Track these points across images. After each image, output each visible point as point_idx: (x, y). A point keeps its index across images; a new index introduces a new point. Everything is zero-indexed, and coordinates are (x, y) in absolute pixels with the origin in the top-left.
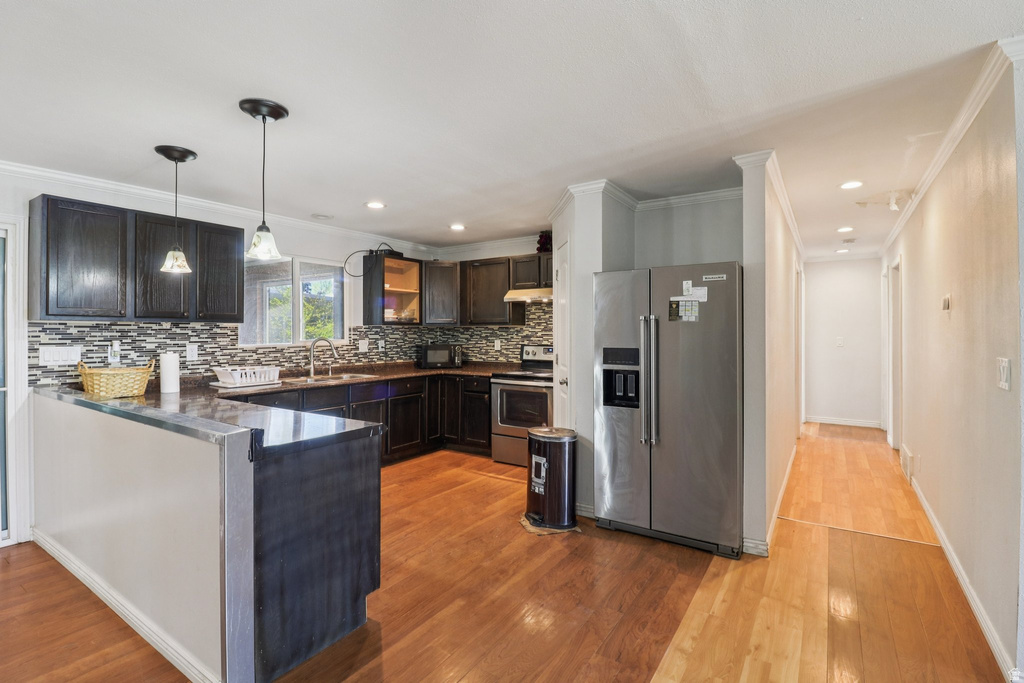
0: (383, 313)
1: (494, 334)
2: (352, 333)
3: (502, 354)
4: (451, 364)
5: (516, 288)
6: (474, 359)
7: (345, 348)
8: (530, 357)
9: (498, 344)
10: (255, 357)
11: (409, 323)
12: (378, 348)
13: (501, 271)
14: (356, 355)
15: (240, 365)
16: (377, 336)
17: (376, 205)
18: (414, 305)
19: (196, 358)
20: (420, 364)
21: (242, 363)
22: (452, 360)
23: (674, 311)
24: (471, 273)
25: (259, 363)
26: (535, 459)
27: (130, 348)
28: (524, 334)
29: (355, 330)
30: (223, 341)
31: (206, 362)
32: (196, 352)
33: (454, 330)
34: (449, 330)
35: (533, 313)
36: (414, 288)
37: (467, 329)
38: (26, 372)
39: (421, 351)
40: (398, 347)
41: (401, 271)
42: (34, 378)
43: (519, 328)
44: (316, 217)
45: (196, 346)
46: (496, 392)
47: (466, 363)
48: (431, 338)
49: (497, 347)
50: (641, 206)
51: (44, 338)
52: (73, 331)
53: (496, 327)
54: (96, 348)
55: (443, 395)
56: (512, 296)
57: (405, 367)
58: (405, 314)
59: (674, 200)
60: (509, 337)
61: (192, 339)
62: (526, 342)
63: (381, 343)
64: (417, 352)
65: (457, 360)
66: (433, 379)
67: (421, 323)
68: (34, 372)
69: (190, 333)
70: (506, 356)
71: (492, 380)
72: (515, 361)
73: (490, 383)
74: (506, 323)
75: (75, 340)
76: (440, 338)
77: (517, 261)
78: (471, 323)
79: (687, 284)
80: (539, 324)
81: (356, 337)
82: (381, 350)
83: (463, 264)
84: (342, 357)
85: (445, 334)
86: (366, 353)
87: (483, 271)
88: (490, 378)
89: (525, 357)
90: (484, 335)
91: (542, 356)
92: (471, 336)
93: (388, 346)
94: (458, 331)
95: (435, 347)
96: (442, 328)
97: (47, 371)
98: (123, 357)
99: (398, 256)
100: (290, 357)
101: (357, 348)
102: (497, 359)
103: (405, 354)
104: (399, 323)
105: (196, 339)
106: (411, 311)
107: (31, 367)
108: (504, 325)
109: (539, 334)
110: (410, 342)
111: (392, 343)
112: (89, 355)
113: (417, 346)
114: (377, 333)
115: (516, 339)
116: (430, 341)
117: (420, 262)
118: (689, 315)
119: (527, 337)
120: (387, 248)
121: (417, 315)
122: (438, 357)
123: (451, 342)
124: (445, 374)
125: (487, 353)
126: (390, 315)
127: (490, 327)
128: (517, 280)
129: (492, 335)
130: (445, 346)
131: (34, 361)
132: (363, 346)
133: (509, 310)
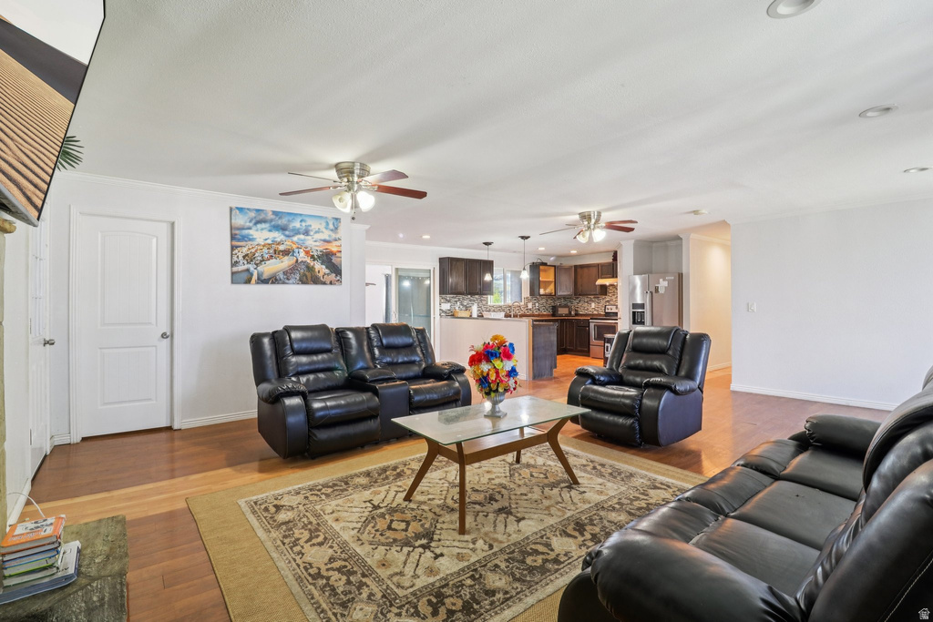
0: (539, 291)
2: (525, 300)
3: (595, 309)
4: (570, 315)
5: (602, 278)
6: (581, 312)
7: (523, 306)
8: (610, 311)
9: (593, 305)
10: (493, 309)
11: (550, 295)
12: (536, 306)
13: (594, 270)
14: (527, 309)
15: (489, 312)
16: (536, 301)
18: (552, 286)
20: (554, 314)
22: (570, 313)
23: (657, 290)
24: (579, 270)
25: (494, 311)
26: (606, 344)
28: (606, 300)
29: (526, 298)
30: (484, 302)
31: (479, 310)
32: (476, 306)
33: (571, 298)
34: (568, 298)
35: (611, 290)
36: (552, 279)
37: (578, 298)
39: (554, 309)
40: (544, 306)
41: (545, 271)
42: (440, 313)
43: (604, 297)
44: (515, 252)
46: (592, 325)
47: (577, 315)
48: (560, 302)
49: (592, 307)
50: (654, 245)
51: (442, 300)
52: (448, 298)
53: (592, 297)
54: (454, 304)
56: (600, 282)
57: (548, 315)
58: (548, 291)
59: (668, 243)
60: (599, 301)
62: (607, 304)
63: (537, 304)
64: (552, 309)
65: (573, 313)
67: (555, 295)
68: (441, 311)
69: (476, 299)
70: (597, 311)
72: (602, 313)
73: (589, 322)
75: (449, 301)
76: (563, 303)
77: (602, 265)
78: (580, 295)
79: (661, 280)
80: (614, 295)
81: (527, 301)
82: (537, 308)
83: (576, 266)
84: (522, 310)
85: (566, 300)
86: (531, 309)
87: (586, 270)
88: (589, 320)
89: (607, 311)
90: (586, 301)
91: (614, 310)
92: (580, 301)
93: (540, 306)
94: (573, 299)
95: (560, 306)
96: (565, 298)
97: (443, 311)
99: (545, 264)
100: (504, 309)
101: (527, 306)
102: (593, 312)
104: (545, 295)
106: (550, 289)
108: (596, 296)
109: (613, 300)
110: (550, 304)
111: (542, 304)
112: (452, 306)
113: (553, 306)
115: (603, 302)
116: (559, 304)
117: (555, 266)
118: (661, 291)
119: (608, 301)
120: (539, 261)
121: (553, 291)
122: (563, 311)
123: (569, 304)
124: (567, 319)
125: (587, 309)
126: (542, 291)
127: (589, 296)
128: (602, 274)
129: (590, 300)
130: (566, 306)
131: (440, 308)
132: (530, 306)
133: (598, 289)
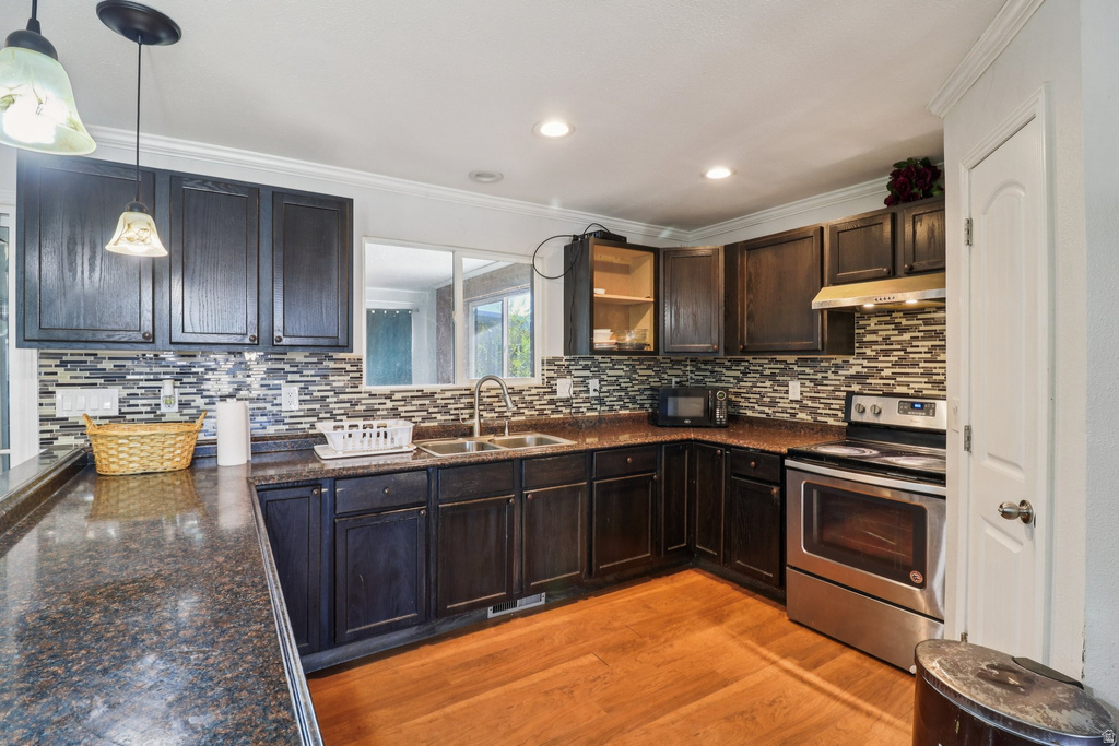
0: (592, 335)
1: (787, 370)
2: (546, 367)
3: (803, 407)
4: (707, 421)
5: (835, 282)
6: (750, 413)
7: (534, 391)
8: (868, 418)
9: (795, 389)
10: (389, 405)
11: (638, 351)
12: (588, 391)
13: (807, 252)
14: (552, 402)
15: (365, 417)
16: (587, 373)
17: (555, 128)
18: (647, 322)
19: (295, 406)
20: (657, 419)
21: (370, 413)
22: (709, 412)
24: (745, 263)
25: (394, 414)
27: (194, 390)
28: (852, 371)
29: (550, 362)
30: (339, 381)
31: (312, 413)
32: (296, 398)
33: (714, 363)
34: (706, 363)
35: (873, 332)
36: (645, 294)
37: (738, 362)
38: (35, 426)
39: (660, 396)
40: (621, 389)
41: (625, 270)
42: (48, 435)
43: (839, 359)
44: (476, 179)
45: (295, 388)
46: (796, 489)
47: (735, 420)
48: (677, 376)
49: (793, 395)
51: (63, 376)
52: (108, 365)
53: (791, 359)
54: (143, 391)
55: (692, 476)
56: (833, 297)
57: (631, 423)
58: (629, 338)
60: (819, 376)
61: (290, 377)
62: (856, 388)
63: (594, 384)
64: (652, 397)
65: (719, 415)
66: (675, 448)
67: (656, 351)
68: (49, 427)
69: (287, 368)
70: (813, 411)
71: (789, 462)
72: (831, 421)
73: (784, 469)
74: (816, 351)
75: (110, 379)
76: (691, 375)
77: (840, 231)
78: (745, 351)
80: (887, 353)
81: (552, 374)
82: (592, 394)
83: (731, 250)
84: (530, 405)
85: (699, 369)
86: (568, 400)
87: (768, 257)
88: (783, 457)
89: (855, 417)
90: (768, 372)
92: (745, 374)
93: (605, 389)
94: (721, 365)
95: (682, 391)
96: (696, 359)
97: (67, 426)
98: (183, 405)
99: (618, 241)
100: (446, 405)
101: (555, 392)
102: (793, 415)
103: (633, 400)
104: (620, 350)
105: (297, 377)
106: (641, 332)
107: (44, 419)
108: (808, 354)
109: (887, 372)
110: (642, 382)
111: (611, 383)
112: (132, 402)
113: (652, 389)
114: (586, 368)
115: (834, 380)
116: (674, 380)
117: (655, 251)
119: (858, 377)
121: (650, 339)
122: (685, 407)
123: (710, 382)
124: (696, 440)
125: (773, 403)
126: (603, 338)
127: (779, 357)
128: (838, 265)
129: (784, 372)
130: (699, 390)
131: (47, 411)
132: (564, 388)
133: (822, 324)
